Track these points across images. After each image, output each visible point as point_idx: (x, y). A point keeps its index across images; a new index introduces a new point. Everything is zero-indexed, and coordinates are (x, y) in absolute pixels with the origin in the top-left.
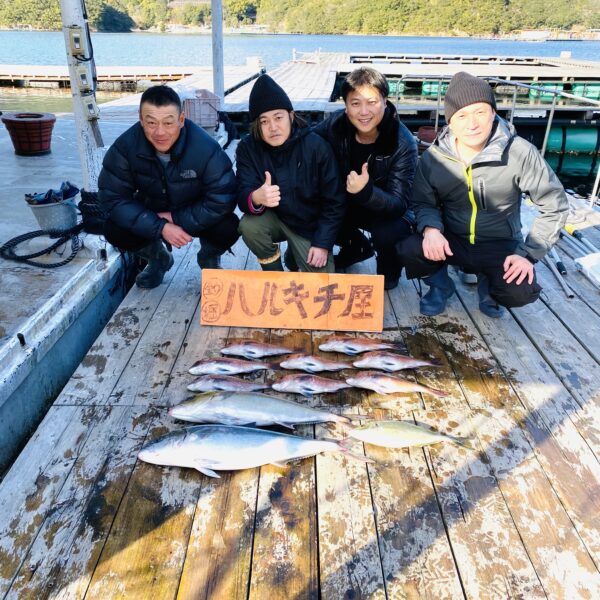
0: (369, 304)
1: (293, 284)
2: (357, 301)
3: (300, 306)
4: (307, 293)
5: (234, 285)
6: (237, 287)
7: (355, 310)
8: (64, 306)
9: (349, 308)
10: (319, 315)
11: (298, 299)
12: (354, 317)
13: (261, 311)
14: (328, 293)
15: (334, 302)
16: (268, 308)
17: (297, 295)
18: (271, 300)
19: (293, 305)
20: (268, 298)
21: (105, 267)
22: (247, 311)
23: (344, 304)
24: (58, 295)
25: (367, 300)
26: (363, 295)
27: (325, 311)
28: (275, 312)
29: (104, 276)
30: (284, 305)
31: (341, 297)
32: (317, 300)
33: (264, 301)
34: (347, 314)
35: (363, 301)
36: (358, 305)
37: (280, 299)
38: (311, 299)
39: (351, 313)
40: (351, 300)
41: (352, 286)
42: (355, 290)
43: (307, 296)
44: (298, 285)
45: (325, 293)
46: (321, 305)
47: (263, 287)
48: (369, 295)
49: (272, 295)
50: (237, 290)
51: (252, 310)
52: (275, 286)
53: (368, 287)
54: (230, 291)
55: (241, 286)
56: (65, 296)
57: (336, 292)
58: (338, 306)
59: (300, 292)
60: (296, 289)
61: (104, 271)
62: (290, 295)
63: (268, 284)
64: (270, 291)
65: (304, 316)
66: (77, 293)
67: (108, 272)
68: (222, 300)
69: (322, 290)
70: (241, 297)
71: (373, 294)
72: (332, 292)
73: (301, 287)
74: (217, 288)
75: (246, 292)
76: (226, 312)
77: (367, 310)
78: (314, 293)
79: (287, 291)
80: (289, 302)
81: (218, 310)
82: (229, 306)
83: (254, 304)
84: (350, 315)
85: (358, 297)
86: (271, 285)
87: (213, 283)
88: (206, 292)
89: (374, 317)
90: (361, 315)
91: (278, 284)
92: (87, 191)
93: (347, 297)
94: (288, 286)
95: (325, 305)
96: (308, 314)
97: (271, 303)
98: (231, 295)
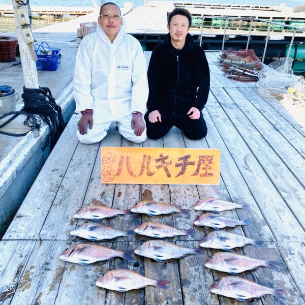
0: (210, 168)
1: (161, 156)
2: (202, 166)
3: (166, 170)
4: (171, 161)
5: (122, 157)
6: (125, 158)
7: (202, 171)
8: (13, 164)
9: (198, 170)
10: (179, 175)
11: (165, 165)
12: (201, 176)
13: (141, 173)
14: (184, 161)
15: (188, 167)
16: (145, 171)
17: (164, 163)
18: (147, 166)
19: (162, 169)
20: (146, 165)
21: (39, 135)
22: (131, 174)
23: (195, 167)
25: (209, 165)
26: (206, 162)
27: (182, 173)
28: (150, 174)
29: (38, 141)
30: (156, 170)
31: (193, 164)
32: (177, 165)
33: (143, 167)
34: (197, 174)
35: (207, 166)
36: (204, 168)
37: (153, 165)
38: (174, 164)
39: (199, 173)
40: (199, 165)
41: (200, 156)
42: (201, 159)
43: (171, 163)
44: (164, 156)
45: (182, 161)
46: (180, 169)
47: (142, 157)
48: (211, 162)
49: (148, 163)
50: (125, 160)
51: (135, 173)
52: (149, 157)
53: (210, 157)
54: (120, 161)
55: (127, 158)
57: (189, 160)
58: (190, 169)
59: (166, 161)
60: (162, 159)
61: (38, 138)
62: (160, 163)
63: (145, 156)
64: (147, 161)
65: (169, 176)
67: (41, 138)
68: (115, 167)
69: (180, 159)
70: (127, 165)
71: (213, 161)
72: (187, 160)
73: (167, 158)
74: (111, 159)
75: (131, 162)
76: (118, 174)
77: (209, 171)
78: (175, 161)
79: (158, 160)
80: (159, 167)
81: (112, 174)
82: (120, 170)
83: (136, 171)
84: (199, 175)
85: (204, 163)
86: (147, 157)
87: (109, 156)
88: (104, 162)
89: (214, 175)
90: (206, 175)
91: (151, 156)
92: (27, 87)
93: (197, 163)
94: (159, 157)
95: (182, 169)
96: (171, 175)
97: (147, 168)
98: (121, 163)
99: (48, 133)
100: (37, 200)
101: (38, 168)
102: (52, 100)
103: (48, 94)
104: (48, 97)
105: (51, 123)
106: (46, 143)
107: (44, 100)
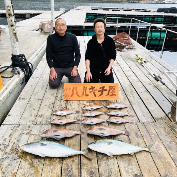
0: (114, 92)
2: (111, 91)
3: (94, 93)
4: (96, 89)
5: (74, 88)
7: (110, 94)
10: (100, 95)
11: (93, 91)
12: (110, 96)
13: (83, 95)
14: (102, 89)
15: (104, 92)
18: (86, 92)
20: (85, 91)
21: (19, 77)
22: (78, 95)
23: (107, 92)
24: (6, 86)
27: (101, 94)
28: (87, 95)
29: (19, 80)
31: (106, 90)
32: (99, 91)
33: (83, 92)
34: (108, 95)
35: (113, 91)
36: (111, 92)
37: (88, 91)
38: (97, 91)
42: (110, 88)
45: (101, 89)
48: (114, 89)
50: (75, 89)
51: (79, 95)
52: (86, 88)
53: (114, 87)
55: (76, 88)
56: (8, 86)
57: (105, 88)
59: (94, 89)
60: (92, 88)
62: (91, 90)
63: (84, 87)
65: (95, 96)
66: (11, 85)
67: (20, 78)
68: (71, 93)
70: (76, 91)
72: (103, 89)
74: (69, 89)
75: (78, 89)
76: (72, 96)
78: (98, 89)
80: (91, 92)
81: (69, 96)
82: (73, 94)
83: (80, 94)
84: (109, 95)
85: (111, 90)
86: (85, 87)
87: (68, 87)
88: (65, 90)
89: (116, 95)
90: (112, 95)
91: (87, 87)
92: (14, 54)
93: (108, 90)
94: (90, 88)
95: (102, 92)
96: (97, 96)
97: (85, 93)
98: (73, 91)
99: (24, 76)
100: (17, 108)
101: (19, 93)
102: (26, 60)
103: (24, 57)
104: (24, 59)
105: (25, 71)
106: (23, 81)
107: (21, 60)
